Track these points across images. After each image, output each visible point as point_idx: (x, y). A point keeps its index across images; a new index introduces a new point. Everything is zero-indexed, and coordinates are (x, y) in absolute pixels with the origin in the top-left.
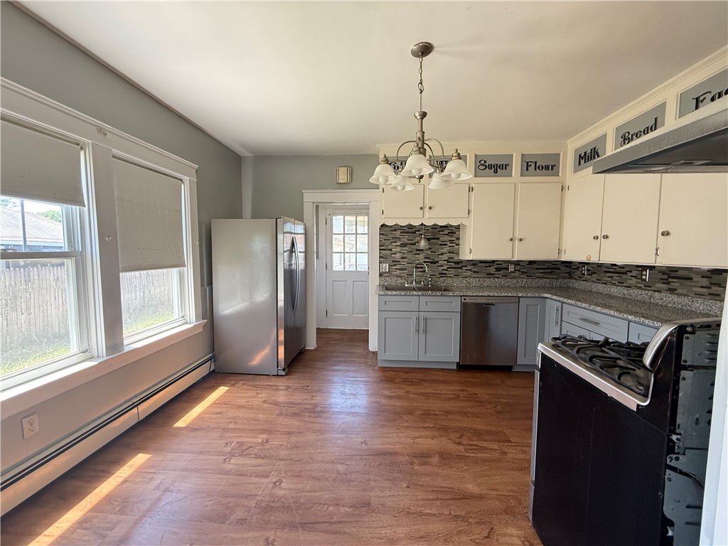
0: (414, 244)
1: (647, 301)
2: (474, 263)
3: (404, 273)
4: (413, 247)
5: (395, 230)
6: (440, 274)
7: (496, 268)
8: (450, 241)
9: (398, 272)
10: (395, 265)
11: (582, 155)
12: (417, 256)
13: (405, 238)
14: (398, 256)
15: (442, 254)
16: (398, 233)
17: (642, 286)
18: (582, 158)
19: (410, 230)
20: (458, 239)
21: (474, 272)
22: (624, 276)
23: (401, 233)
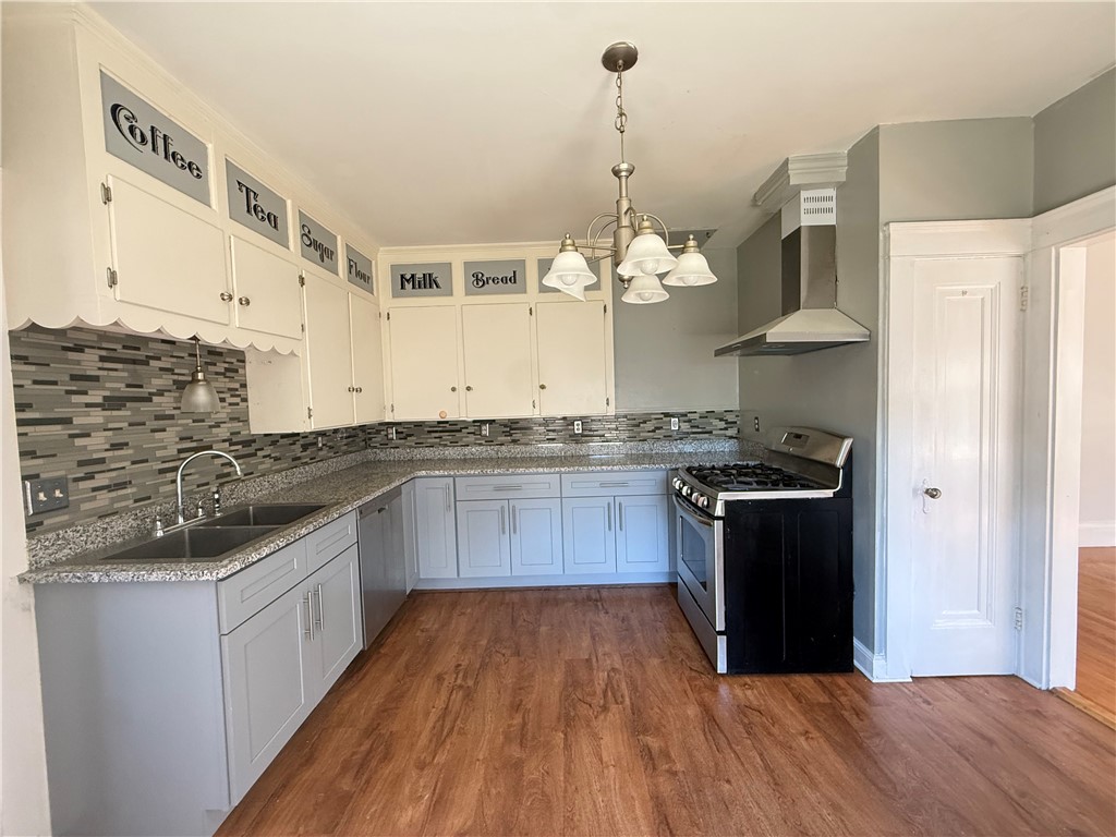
0: (148, 399)
1: (495, 456)
2: (273, 440)
3: (125, 498)
4: (144, 407)
5: (79, 349)
6: (218, 477)
7: (302, 446)
8: (229, 389)
9: (104, 499)
10: (90, 476)
11: (408, 277)
12: (158, 435)
13: (117, 380)
14: (97, 444)
15: (217, 425)
16: (89, 362)
17: (483, 442)
18: (408, 281)
19: (130, 354)
20: (244, 386)
21: (276, 459)
22: (458, 434)
23: (102, 359)
